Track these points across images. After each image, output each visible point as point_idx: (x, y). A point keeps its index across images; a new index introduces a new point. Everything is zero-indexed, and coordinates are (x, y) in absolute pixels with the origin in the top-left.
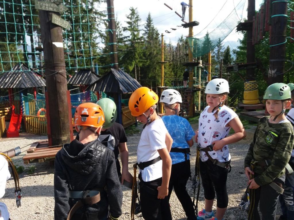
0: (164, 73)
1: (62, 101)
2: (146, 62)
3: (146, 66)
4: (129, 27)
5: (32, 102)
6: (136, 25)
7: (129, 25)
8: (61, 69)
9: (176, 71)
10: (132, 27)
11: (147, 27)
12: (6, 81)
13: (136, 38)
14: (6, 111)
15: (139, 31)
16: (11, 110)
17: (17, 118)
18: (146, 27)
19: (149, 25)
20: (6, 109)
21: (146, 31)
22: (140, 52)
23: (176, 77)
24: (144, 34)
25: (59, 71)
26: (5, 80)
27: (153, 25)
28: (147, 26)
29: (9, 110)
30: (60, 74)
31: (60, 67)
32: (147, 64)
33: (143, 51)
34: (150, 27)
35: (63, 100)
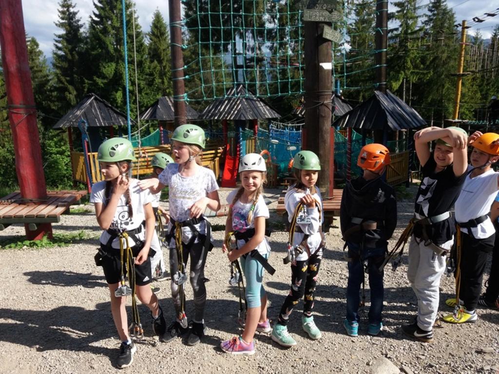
0: (462, 94)
1: (324, 142)
2: (427, 73)
3: (425, 81)
4: (398, 12)
5: (250, 141)
6: (412, 8)
7: (399, 9)
8: (327, 99)
9: (485, 90)
10: (405, 12)
11: (433, 9)
12: (222, 110)
13: (409, 31)
14: (219, 151)
15: (417, 17)
16: (225, 150)
17: (232, 161)
18: (430, 9)
19: (438, 4)
20: (220, 149)
21: (430, 16)
22: (415, 56)
23: (484, 103)
24: (426, 23)
25: (324, 101)
26: (219, 108)
27: (445, 5)
28: (433, 7)
29: (222, 150)
30: (325, 105)
31: (325, 96)
32: (428, 78)
33: (422, 55)
34: (440, 8)
35: (325, 140)
